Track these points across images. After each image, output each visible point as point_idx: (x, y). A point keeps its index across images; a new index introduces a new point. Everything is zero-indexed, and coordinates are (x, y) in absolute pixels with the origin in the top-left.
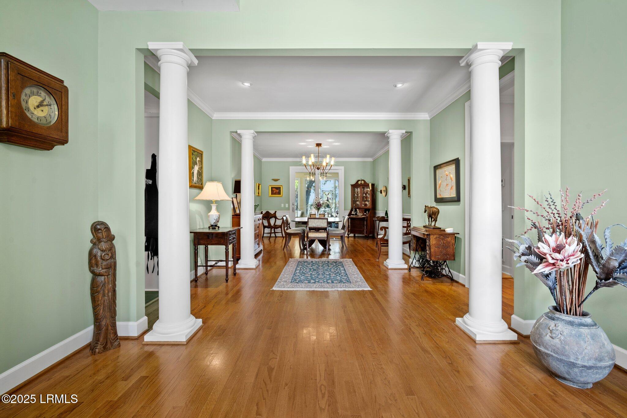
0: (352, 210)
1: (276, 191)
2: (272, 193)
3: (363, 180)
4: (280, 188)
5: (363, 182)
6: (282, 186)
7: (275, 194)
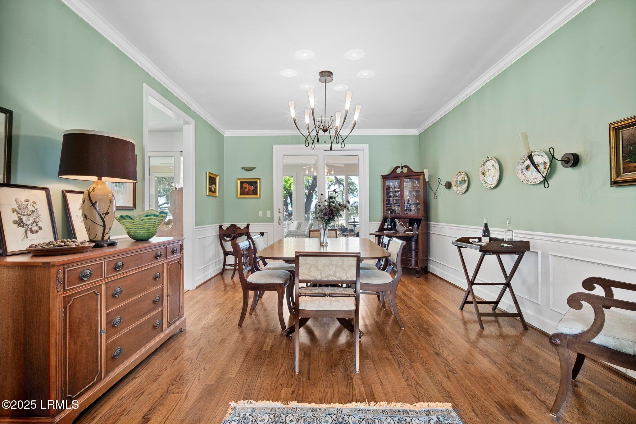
0: (385, 221)
1: (249, 187)
2: (243, 193)
3: (405, 166)
4: (256, 182)
5: (405, 170)
6: (259, 179)
7: (248, 193)
